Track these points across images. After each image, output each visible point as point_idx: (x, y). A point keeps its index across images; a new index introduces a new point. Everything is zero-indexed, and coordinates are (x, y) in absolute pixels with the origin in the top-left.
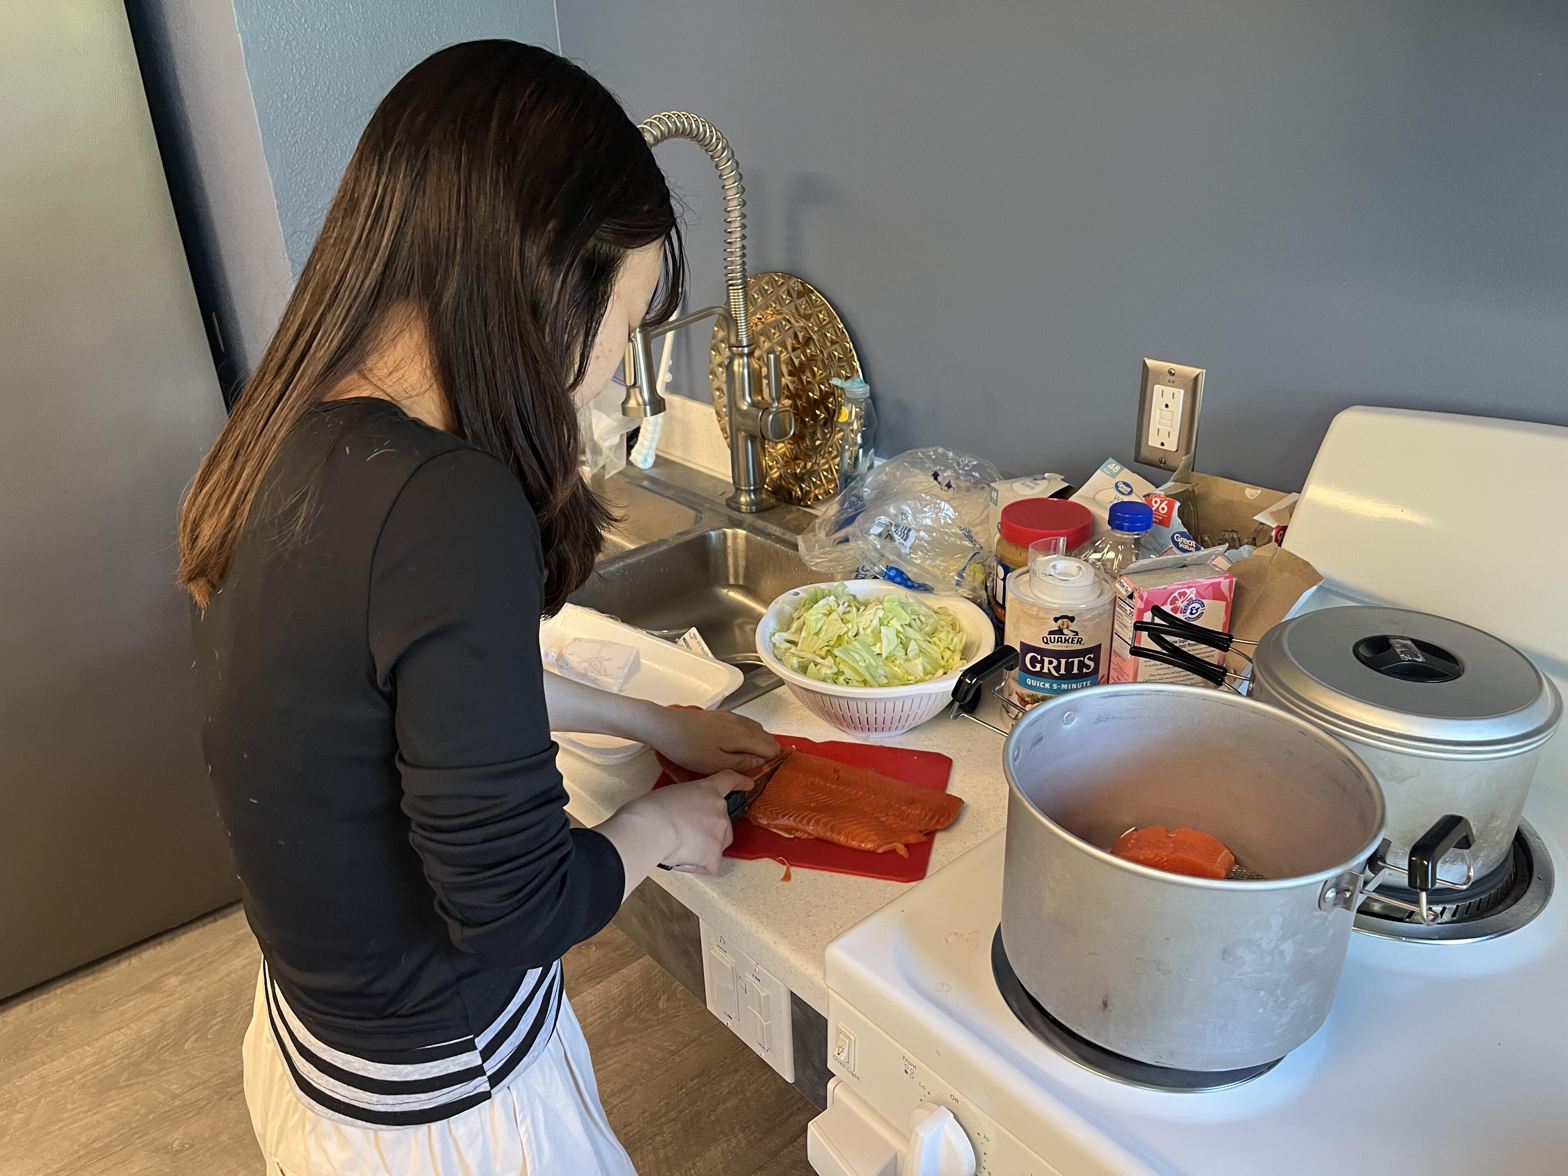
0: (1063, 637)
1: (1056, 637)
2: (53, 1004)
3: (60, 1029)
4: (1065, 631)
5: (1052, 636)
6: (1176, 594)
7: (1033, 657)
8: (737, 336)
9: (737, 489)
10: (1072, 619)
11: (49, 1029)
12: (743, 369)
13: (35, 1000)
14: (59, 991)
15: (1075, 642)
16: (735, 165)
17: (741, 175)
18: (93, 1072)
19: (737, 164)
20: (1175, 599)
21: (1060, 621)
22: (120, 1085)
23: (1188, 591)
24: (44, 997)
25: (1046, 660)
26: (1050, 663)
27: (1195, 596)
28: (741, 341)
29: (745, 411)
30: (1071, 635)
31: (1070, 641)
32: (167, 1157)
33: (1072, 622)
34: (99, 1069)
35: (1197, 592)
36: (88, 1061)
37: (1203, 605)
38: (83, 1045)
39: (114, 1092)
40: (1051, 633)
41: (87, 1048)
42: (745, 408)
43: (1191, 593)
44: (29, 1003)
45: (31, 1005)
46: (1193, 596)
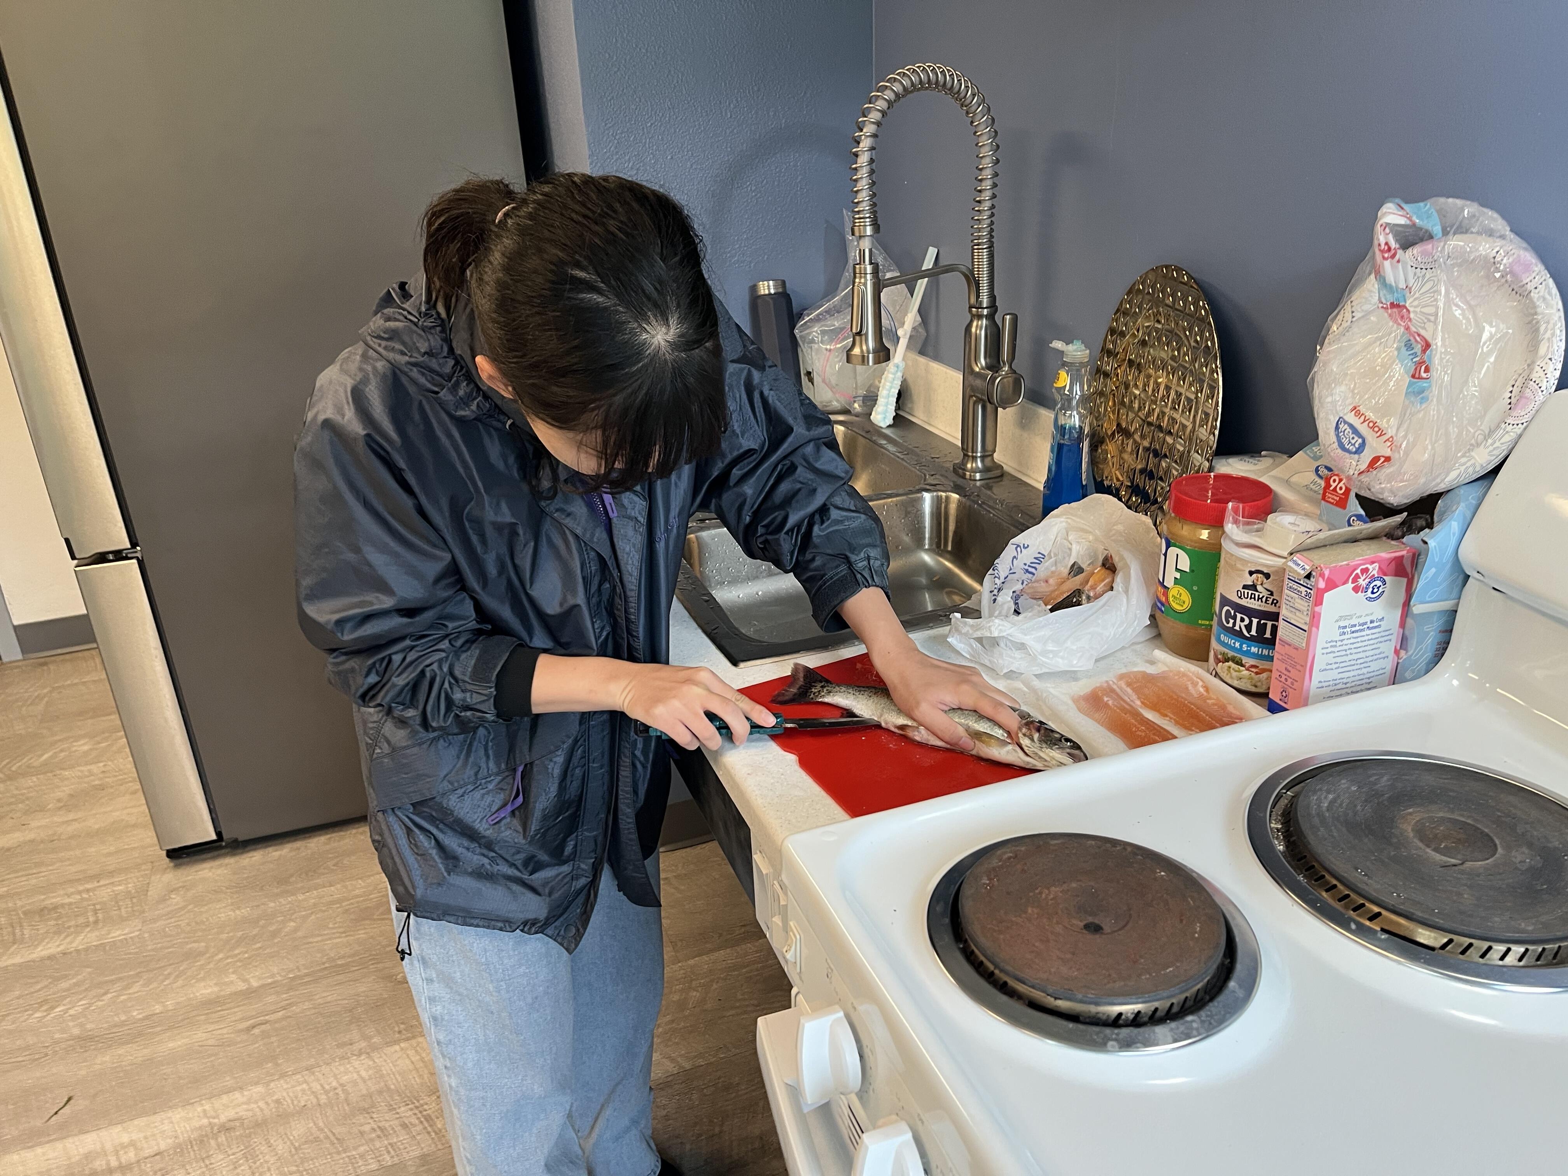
0: (1257, 594)
1: (1250, 592)
2: (347, 841)
3: (345, 862)
4: (1259, 588)
5: (1246, 591)
6: (1358, 571)
7: (1228, 610)
8: (978, 296)
9: (965, 455)
10: (1267, 576)
11: (335, 861)
12: (981, 330)
13: (334, 835)
14: (354, 831)
15: (1270, 602)
16: (990, 121)
17: (996, 132)
18: (358, 902)
19: (993, 120)
20: (1357, 576)
21: (1254, 576)
22: (375, 917)
23: (1370, 567)
24: (342, 833)
25: (1239, 616)
26: (1242, 620)
27: (1378, 573)
28: (981, 302)
29: (978, 373)
30: (1265, 594)
31: (1264, 599)
32: (389, 985)
33: (1267, 579)
34: (364, 901)
35: (1380, 568)
36: (357, 892)
37: (1384, 582)
38: (357, 879)
39: (368, 922)
40: (1245, 587)
41: (360, 881)
42: (977, 370)
43: (1374, 569)
44: (328, 836)
45: (330, 838)
46: (1375, 572)
